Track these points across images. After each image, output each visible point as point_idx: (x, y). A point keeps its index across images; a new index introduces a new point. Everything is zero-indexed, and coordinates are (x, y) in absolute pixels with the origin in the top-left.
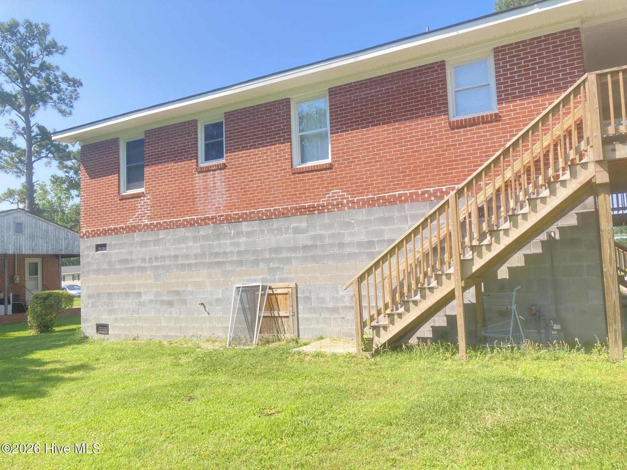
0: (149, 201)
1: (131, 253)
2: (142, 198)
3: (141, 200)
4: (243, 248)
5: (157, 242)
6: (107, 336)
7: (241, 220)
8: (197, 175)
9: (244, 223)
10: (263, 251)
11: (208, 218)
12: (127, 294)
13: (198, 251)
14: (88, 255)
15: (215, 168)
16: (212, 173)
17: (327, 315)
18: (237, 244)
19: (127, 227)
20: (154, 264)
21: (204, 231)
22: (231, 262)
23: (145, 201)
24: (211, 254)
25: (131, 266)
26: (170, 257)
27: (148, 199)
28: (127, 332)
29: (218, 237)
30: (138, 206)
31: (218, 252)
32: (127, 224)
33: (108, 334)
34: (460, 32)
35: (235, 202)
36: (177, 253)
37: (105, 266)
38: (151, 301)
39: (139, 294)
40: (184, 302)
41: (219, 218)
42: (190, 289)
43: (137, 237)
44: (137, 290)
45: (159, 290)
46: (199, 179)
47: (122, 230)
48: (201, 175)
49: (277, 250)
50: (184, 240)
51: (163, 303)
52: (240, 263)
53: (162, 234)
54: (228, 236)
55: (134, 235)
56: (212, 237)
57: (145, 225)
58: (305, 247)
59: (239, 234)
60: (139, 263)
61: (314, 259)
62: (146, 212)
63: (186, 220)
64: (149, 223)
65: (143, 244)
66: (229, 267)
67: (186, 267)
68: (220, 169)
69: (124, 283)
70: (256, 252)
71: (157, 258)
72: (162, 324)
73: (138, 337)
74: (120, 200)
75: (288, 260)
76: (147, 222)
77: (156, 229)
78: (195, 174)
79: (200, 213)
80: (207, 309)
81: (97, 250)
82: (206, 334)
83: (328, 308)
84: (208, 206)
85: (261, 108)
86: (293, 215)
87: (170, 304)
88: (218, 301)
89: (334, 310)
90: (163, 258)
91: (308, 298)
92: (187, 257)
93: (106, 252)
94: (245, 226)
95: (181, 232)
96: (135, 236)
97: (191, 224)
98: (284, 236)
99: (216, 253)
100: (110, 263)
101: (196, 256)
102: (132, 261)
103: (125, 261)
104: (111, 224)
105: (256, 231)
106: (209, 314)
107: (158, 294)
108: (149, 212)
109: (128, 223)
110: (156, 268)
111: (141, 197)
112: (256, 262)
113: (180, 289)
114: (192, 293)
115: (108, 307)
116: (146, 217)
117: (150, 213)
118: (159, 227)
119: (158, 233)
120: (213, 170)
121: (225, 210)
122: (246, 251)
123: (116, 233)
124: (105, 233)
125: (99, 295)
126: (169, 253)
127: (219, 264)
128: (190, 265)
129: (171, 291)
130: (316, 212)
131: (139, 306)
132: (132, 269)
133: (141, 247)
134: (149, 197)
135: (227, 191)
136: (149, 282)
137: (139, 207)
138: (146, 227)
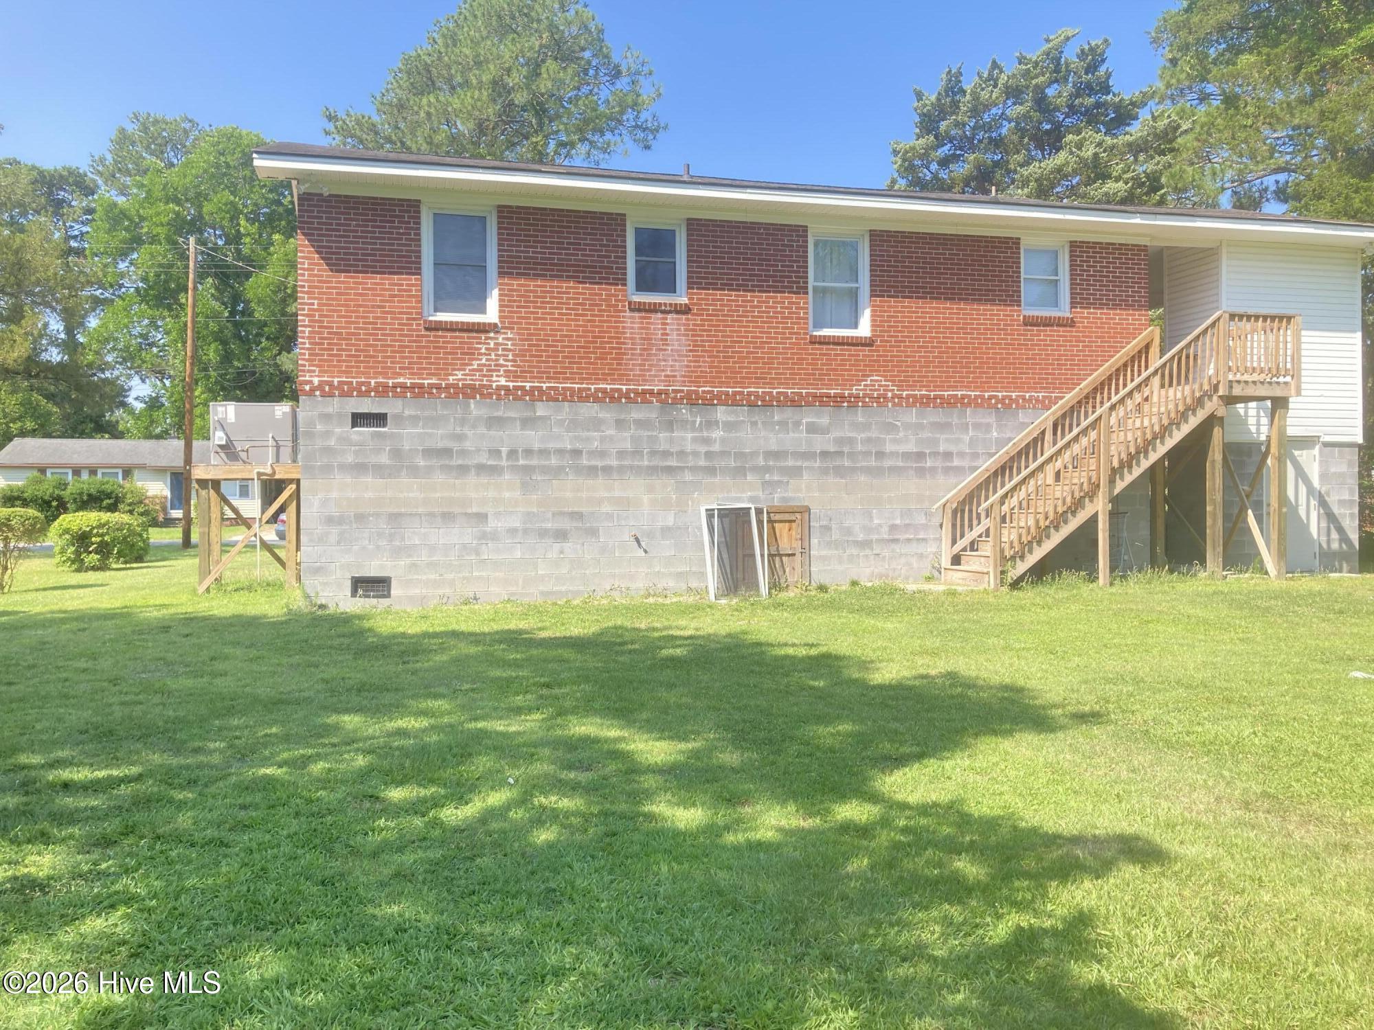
0: (509, 343)
1: (460, 438)
2: (492, 335)
3: (487, 338)
4: (716, 448)
5: (527, 422)
6: (385, 602)
7: (715, 402)
8: (628, 314)
9: (721, 409)
10: (754, 454)
11: (651, 393)
12: (448, 517)
13: (628, 446)
14: (327, 434)
15: (668, 308)
16: (660, 315)
17: (855, 551)
18: (707, 441)
19: (448, 387)
20: (521, 462)
21: (640, 413)
22: (693, 469)
23: (500, 340)
24: (653, 453)
25: (460, 462)
26: (560, 452)
27: (508, 339)
28: (447, 591)
29: (670, 425)
30: (481, 349)
31: (668, 451)
32: (448, 380)
33: (388, 596)
34: (1068, 217)
35: (706, 372)
36: (578, 446)
37: (384, 459)
38: (513, 531)
39: (482, 517)
40: (593, 532)
41: (672, 395)
42: (606, 508)
43: (476, 408)
44: (475, 510)
45: (535, 510)
46: (632, 323)
47: (434, 391)
48: (637, 315)
49: (777, 455)
50: (597, 424)
51: (543, 533)
52: (711, 471)
53: (541, 410)
54: (689, 427)
55: (469, 403)
56: (657, 424)
57: (499, 388)
58: (825, 454)
59: (711, 424)
60: (483, 459)
61: (839, 471)
62: (501, 362)
63: (604, 391)
64: (511, 384)
65: (494, 422)
66: (688, 476)
67: (600, 473)
68: (677, 312)
69: (438, 495)
70: (740, 455)
71: (528, 452)
72: (540, 572)
73: (475, 599)
74: (427, 329)
75: (796, 472)
76: (503, 382)
77: (527, 398)
78: (625, 312)
79: (632, 380)
80: (643, 544)
81: (354, 425)
82: (640, 584)
83: (857, 542)
84: (649, 370)
85: (759, 229)
86: (808, 404)
87: (562, 535)
88: (666, 531)
89: (866, 544)
90: (544, 452)
91: (827, 528)
92: (603, 454)
93: (385, 432)
94: (721, 413)
95: (589, 410)
96: (472, 406)
97: (612, 398)
98: (791, 434)
99: (664, 452)
100: (397, 453)
101: (621, 454)
102: (463, 453)
103: (447, 452)
104: (400, 375)
105: (743, 421)
106: (646, 552)
107: (529, 516)
108: (510, 364)
109: (451, 378)
110: (528, 469)
111: (487, 332)
112: (740, 471)
113: (583, 510)
114: (609, 516)
115: (391, 541)
116: (502, 373)
117: (512, 366)
118: (537, 395)
119: (533, 405)
120: (664, 312)
121: (684, 382)
122: (723, 453)
123: (420, 395)
124: (383, 391)
125: (360, 518)
126: (559, 445)
127: (669, 470)
128: (607, 470)
129: (562, 514)
130: (845, 404)
131: (480, 539)
132: (463, 470)
133: (489, 428)
134: (510, 335)
135: (691, 351)
136: (507, 495)
137: (483, 351)
138: (503, 393)
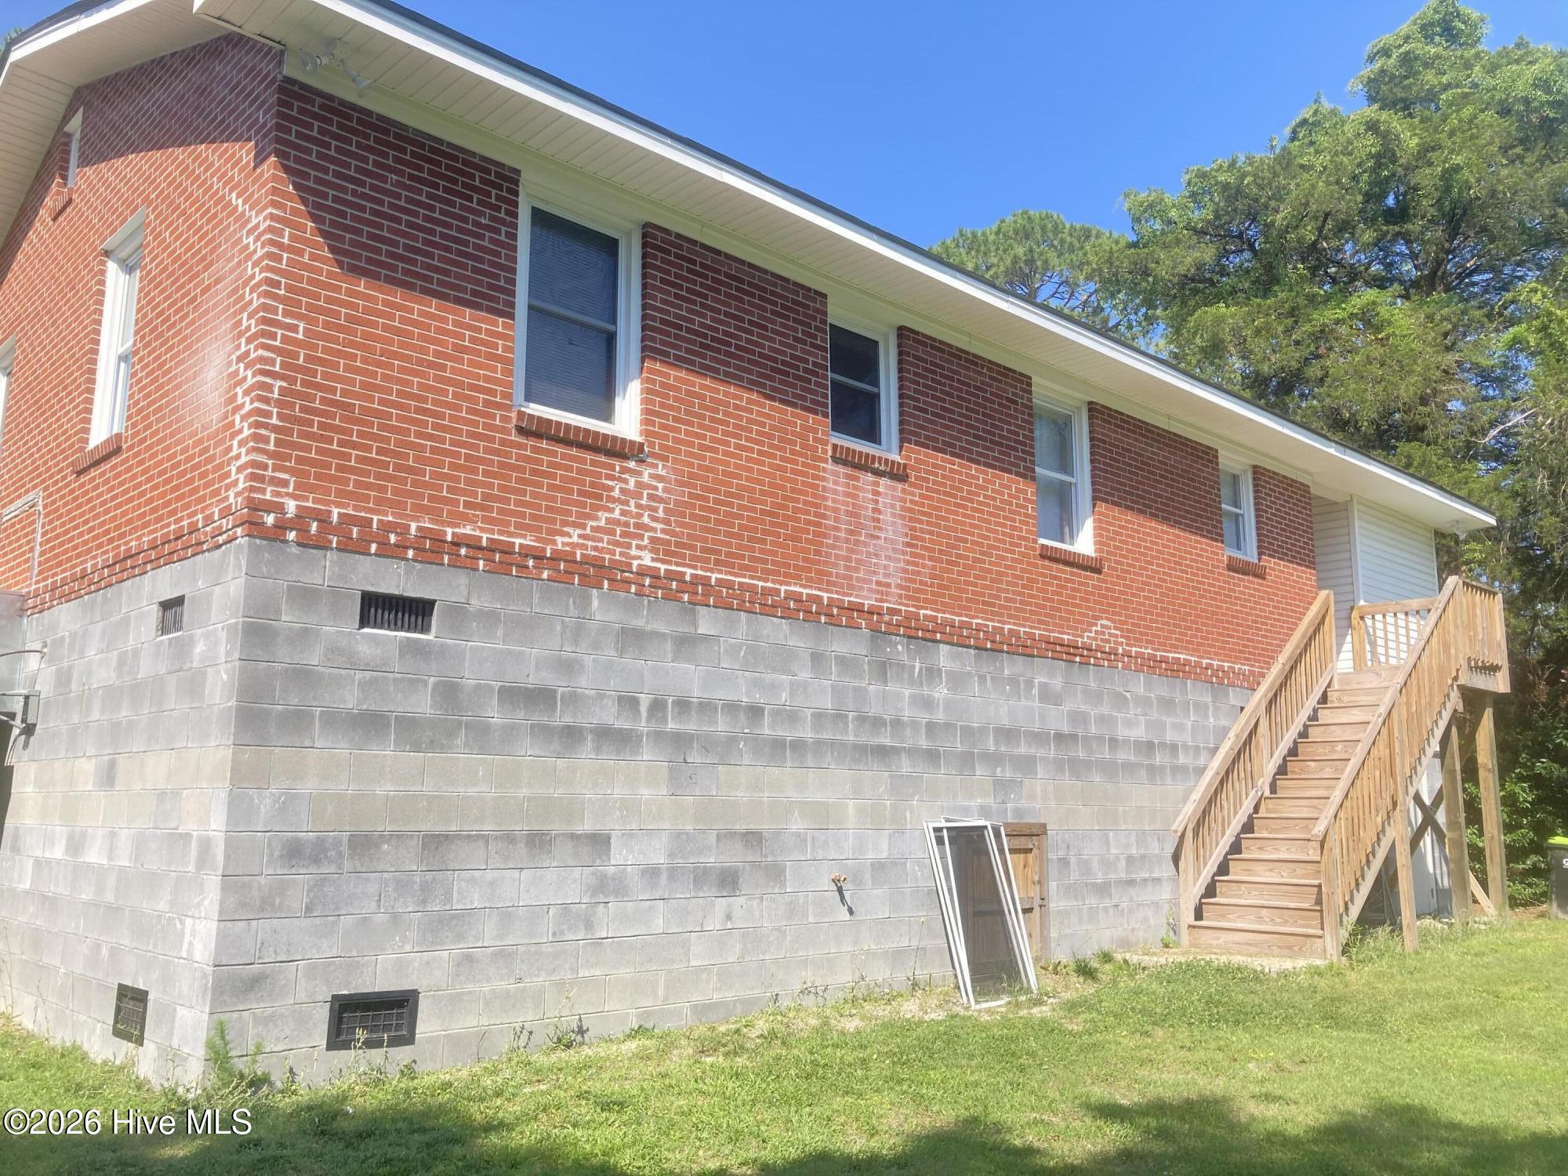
0: (660, 486)
1: (569, 667)
2: (632, 464)
3: (624, 470)
4: (940, 716)
5: (686, 644)
6: (402, 1055)
7: (939, 636)
8: (830, 466)
9: (944, 648)
10: (983, 730)
11: (858, 609)
12: (538, 841)
13: (827, 703)
14: (305, 635)
15: (882, 468)
16: (870, 477)
17: (1092, 901)
18: (928, 704)
19: (556, 558)
20: (671, 726)
21: (844, 644)
22: (913, 752)
23: (646, 478)
24: (862, 719)
25: (568, 720)
26: (732, 707)
27: (659, 478)
28: (527, 1016)
29: (882, 670)
30: (612, 489)
31: (881, 718)
32: (554, 542)
33: (409, 1040)
35: (926, 584)
36: (759, 698)
37: (423, 705)
38: (651, 873)
39: (600, 842)
40: (776, 873)
41: (886, 618)
42: (797, 825)
43: (601, 608)
44: (587, 826)
45: (689, 827)
46: (834, 479)
47: (531, 563)
48: (841, 469)
49: (1007, 734)
50: (783, 659)
51: (700, 877)
52: (932, 757)
53: (707, 622)
54: (906, 676)
55: (589, 598)
56: (866, 667)
57: (643, 572)
58: (1059, 737)
59: (932, 673)
60: (609, 715)
61: (1077, 767)
62: (646, 520)
63: (798, 598)
64: (663, 567)
65: (632, 639)
66: (905, 766)
67: (788, 753)
68: (891, 476)
69: (524, 792)
70: (968, 732)
71: (683, 705)
72: (694, 963)
73: (581, 1031)
74: (521, 430)
75: (1027, 764)
76: (647, 559)
77: (686, 597)
78: (826, 461)
79: (834, 584)
80: (847, 894)
81: (364, 622)
82: (845, 977)
83: (1094, 885)
84: (857, 570)
86: (1041, 654)
87: (728, 881)
88: (878, 867)
89: (1103, 889)
90: (706, 708)
91: (1064, 862)
92: (791, 716)
93: (428, 643)
94: (945, 656)
95: (776, 631)
96: (595, 603)
97: (808, 612)
98: (1023, 701)
99: (875, 718)
100: (449, 692)
101: (819, 717)
102: (573, 699)
103: (542, 697)
104: (466, 519)
105: (969, 673)
106: (851, 912)
107: (680, 838)
108: (660, 526)
109: (559, 539)
110: (681, 741)
111: (624, 457)
112: (967, 761)
113: (765, 826)
114: (801, 839)
115: (424, 901)
116: (646, 541)
117: (663, 531)
118: (700, 593)
119: (694, 610)
120: (877, 473)
121: (900, 596)
122: (948, 726)
123: (503, 569)
124: (432, 550)
125: (363, 844)
126: (732, 696)
127: (883, 753)
128: (798, 746)
129: (731, 835)
130: (1078, 659)
131: (594, 893)
132: (571, 736)
133: (621, 653)
134: (661, 471)
135: (908, 545)
136: (645, 792)
137: (616, 493)
138: (647, 581)
